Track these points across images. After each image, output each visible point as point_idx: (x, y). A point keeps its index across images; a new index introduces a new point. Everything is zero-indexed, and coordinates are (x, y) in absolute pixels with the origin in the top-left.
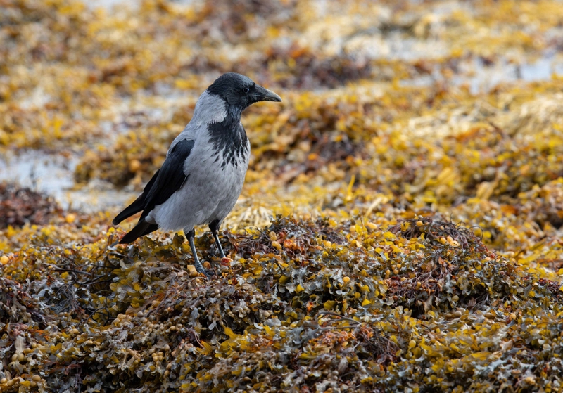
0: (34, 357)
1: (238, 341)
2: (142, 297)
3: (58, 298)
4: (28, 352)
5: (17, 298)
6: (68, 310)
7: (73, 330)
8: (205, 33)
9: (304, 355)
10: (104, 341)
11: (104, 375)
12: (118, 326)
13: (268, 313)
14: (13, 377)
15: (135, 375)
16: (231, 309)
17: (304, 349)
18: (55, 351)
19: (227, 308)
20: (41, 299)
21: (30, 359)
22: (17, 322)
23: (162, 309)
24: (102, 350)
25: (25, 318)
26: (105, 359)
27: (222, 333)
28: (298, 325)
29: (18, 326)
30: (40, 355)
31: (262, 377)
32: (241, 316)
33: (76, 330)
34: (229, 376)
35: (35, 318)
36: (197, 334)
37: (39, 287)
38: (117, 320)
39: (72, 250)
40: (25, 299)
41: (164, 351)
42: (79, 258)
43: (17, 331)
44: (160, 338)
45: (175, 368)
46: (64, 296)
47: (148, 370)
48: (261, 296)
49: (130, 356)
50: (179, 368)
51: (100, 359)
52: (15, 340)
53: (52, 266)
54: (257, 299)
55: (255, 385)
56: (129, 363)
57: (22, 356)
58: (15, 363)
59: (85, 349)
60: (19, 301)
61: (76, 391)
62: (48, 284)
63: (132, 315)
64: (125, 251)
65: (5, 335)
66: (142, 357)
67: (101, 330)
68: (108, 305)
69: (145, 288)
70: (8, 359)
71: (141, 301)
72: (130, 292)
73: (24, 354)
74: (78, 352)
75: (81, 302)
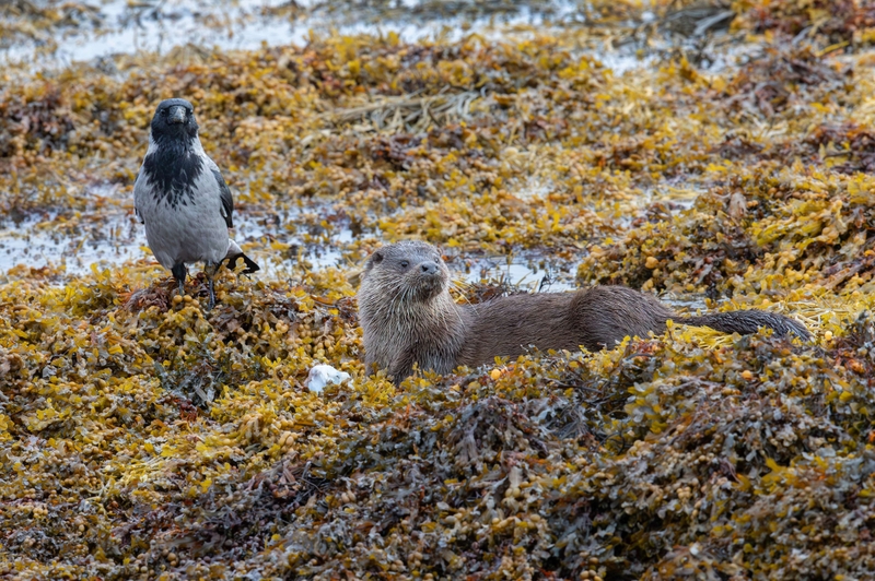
0: (533, 492)
1: (784, 474)
2: (663, 420)
3: (561, 421)
4: (525, 487)
5: (512, 421)
6: (574, 435)
7: (580, 460)
9: (864, 493)
10: (619, 473)
11: (619, 515)
12: (635, 455)
13: (820, 441)
14: (506, 516)
15: (656, 516)
16: (774, 435)
17: (864, 485)
18: (558, 485)
19: (768, 434)
20: (542, 422)
21: (527, 495)
22: (512, 450)
23: (688, 435)
24: (616, 484)
25: (521, 446)
26: (619, 497)
27: (763, 465)
28: (857, 456)
29: (513, 454)
30: (539, 490)
31: (812, 518)
32: (786, 444)
33: (583, 460)
34: (771, 517)
35: (533, 445)
36: (732, 466)
37: (539, 408)
38: (633, 448)
39: (579, 363)
40: (522, 422)
41: (692, 487)
42: (588, 369)
43: (511, 460)
44: (687, 471)
45: (705, 507)
46: (570, 420)
47: (672, 509)
48: (810, 421)
49: (650, 493)
50: (710, 507)
51: (614, 495)
52: (509, 472)
53: (554, 382)
54: (806, 424)
55: (804, 528)
56: (650, 500)
57: (517, 491)
58: (510, 500)
59: (595, 482)
60: (515, 425)
61: (584, 534)
62: (550, 404)
63: (652, 442)
64: (644, 365)
65: (497, 466)
66: (665, 492)
67: (614, 460)
68: (622, 430)
69: (667, 408)
70: (500, 494)
71: (664, 425)
72: (649, 414)
73: (521, 488)
74: (586, 487)
75: (590, 426)
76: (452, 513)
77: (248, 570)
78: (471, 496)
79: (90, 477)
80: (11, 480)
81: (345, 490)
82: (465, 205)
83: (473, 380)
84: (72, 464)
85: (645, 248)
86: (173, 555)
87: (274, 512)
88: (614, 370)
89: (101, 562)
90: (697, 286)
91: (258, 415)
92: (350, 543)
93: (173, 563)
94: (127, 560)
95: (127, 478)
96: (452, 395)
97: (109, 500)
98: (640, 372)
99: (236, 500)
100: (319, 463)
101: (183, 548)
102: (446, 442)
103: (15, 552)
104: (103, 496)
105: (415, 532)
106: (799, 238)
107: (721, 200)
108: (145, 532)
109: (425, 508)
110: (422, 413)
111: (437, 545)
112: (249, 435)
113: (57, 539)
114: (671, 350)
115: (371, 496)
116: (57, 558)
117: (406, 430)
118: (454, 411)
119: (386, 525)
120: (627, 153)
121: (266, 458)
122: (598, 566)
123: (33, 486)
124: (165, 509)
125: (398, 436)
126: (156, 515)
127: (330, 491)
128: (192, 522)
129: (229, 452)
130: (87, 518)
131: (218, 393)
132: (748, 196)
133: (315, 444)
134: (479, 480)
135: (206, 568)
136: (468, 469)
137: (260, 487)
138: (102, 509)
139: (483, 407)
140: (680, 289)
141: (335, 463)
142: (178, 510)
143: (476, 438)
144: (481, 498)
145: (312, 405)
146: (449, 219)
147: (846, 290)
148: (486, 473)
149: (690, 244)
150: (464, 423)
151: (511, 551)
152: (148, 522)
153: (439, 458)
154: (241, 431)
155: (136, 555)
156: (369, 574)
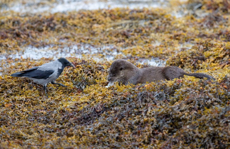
0: (153, 112)
1: (208, 111)
2: (182, 97)
3: (160, 97)
6: (163, 100)
7: (164, 106)
8: (202, 26)
11: (172, 118)
12: (176, 105)
13: (216, 103)
14: (147, 118)
15: (180, 119)
16: (206, 102)
17: (226, 114)
18: (159, 111)
19: (205, 101)
20: (156, 97)
23: (188, 101)
24: (171, 111)
25: (151, 102)
26: (172, 114)
27: (204, 108)
28: (224, 107)
29: (149, 104)
30: (155, 112)
31: (214, 121)
32: (209, 104)
34: (205, 120)
35: (154, 102)
36: (197, 108)
37: (155, 94)
38: (175, 104)
39: (164, 84)
41: (188, 113)
42: (166, 85)
43: (149, 105)
44: (187, 109)
47: (184, 117)
49: (179, 114)
50: (192, 117)
51: (171, 114)
52: (148, 108)
53: (159, 88)
54: (214, 99)
55: (212, 123)
59: (167, 111)
60: (150, 97)
61: (164, 122)
62: (158, 93)
63: (180, 102)
64: (179, 85)
65: (145, 106)
66: (182, 114)
67: (171, 106)
68: (173, 99)
69: (183, 95)
70: (146, 112)
71: (182, 99)
72: (179, 96)
73: (151, 111)
74: (165, 112)
75: (166, 98)
76: (135, 116)
77: (90, 128)
78: (139, 113)
79: (56, 105)
80: (39, 105)
81: (112, 110)
82: (141, 47)
83: (141, 87)
84: (52, 102)
85: (180, 57)
86: (73, 124)
87: (96, 115)
88: (172, 86)
89: (58, 124)
90: (191, 66)
91: (94, 93)
92: (112, 122)
93: (74, 125)
94: (63, 124)
95: (64, 106)
96: (136, 90)
97: (60, 110)
98: (178, 86)
99: (88, 112)
100: (107, 104)
101: (76, 122)
102: (134, 101)
103: (39, 122)
104: (59, 109)
105: (127, 120)
106: (214, 56)
107: (198, 47)
108: (68, 118)
109: (129, 115)
110: (129, 94)
111: (132, 124)
112: (91, 97)
113: (48, 119)
114: (185, 82)
115: (118, 112)
116: (48, 123)
117: (126, 98)
118: (137, 94)
119: (121, 119)
120: (177, 35)
121: (95, 102)
122: (167, 129)
123: (44, 107)
124: (72, 113)
125: (124, 99)
126: (70, 114)
127: (109, 110)
128: (78, 116)
129: (87, 101)
130: (55, 114)
131: (85, 87)
132: (204, 46)
133: (106, 99)
134: (141, 109)
135: (80, 127)
136: (139, 107)
137: (93, 109)
138: (59, 112)
139: (143, 93)
140: (187, 67)
141: (110, 104)
142: (75, 114)
143: (141, 100)
144: (142, 113)
145: (105, 91)
146: (137, 50)
147: (224, 68)
148: (143, 108)
149: (190, 56)
150: (139, 97)
151: (148, 125)
152: (68, 116)
153: (133, 104)
154: (90, 96)
155: (65, 123)
156: (116, 129)
